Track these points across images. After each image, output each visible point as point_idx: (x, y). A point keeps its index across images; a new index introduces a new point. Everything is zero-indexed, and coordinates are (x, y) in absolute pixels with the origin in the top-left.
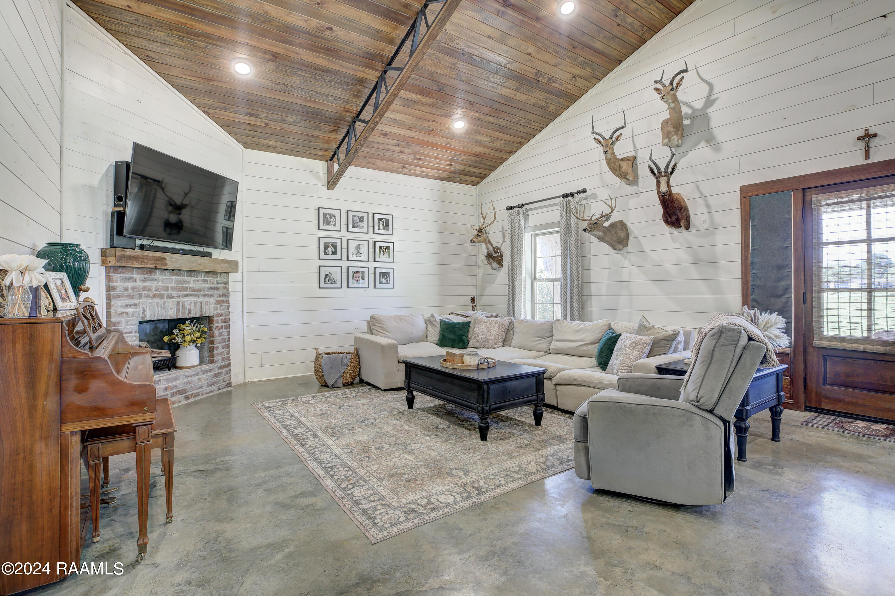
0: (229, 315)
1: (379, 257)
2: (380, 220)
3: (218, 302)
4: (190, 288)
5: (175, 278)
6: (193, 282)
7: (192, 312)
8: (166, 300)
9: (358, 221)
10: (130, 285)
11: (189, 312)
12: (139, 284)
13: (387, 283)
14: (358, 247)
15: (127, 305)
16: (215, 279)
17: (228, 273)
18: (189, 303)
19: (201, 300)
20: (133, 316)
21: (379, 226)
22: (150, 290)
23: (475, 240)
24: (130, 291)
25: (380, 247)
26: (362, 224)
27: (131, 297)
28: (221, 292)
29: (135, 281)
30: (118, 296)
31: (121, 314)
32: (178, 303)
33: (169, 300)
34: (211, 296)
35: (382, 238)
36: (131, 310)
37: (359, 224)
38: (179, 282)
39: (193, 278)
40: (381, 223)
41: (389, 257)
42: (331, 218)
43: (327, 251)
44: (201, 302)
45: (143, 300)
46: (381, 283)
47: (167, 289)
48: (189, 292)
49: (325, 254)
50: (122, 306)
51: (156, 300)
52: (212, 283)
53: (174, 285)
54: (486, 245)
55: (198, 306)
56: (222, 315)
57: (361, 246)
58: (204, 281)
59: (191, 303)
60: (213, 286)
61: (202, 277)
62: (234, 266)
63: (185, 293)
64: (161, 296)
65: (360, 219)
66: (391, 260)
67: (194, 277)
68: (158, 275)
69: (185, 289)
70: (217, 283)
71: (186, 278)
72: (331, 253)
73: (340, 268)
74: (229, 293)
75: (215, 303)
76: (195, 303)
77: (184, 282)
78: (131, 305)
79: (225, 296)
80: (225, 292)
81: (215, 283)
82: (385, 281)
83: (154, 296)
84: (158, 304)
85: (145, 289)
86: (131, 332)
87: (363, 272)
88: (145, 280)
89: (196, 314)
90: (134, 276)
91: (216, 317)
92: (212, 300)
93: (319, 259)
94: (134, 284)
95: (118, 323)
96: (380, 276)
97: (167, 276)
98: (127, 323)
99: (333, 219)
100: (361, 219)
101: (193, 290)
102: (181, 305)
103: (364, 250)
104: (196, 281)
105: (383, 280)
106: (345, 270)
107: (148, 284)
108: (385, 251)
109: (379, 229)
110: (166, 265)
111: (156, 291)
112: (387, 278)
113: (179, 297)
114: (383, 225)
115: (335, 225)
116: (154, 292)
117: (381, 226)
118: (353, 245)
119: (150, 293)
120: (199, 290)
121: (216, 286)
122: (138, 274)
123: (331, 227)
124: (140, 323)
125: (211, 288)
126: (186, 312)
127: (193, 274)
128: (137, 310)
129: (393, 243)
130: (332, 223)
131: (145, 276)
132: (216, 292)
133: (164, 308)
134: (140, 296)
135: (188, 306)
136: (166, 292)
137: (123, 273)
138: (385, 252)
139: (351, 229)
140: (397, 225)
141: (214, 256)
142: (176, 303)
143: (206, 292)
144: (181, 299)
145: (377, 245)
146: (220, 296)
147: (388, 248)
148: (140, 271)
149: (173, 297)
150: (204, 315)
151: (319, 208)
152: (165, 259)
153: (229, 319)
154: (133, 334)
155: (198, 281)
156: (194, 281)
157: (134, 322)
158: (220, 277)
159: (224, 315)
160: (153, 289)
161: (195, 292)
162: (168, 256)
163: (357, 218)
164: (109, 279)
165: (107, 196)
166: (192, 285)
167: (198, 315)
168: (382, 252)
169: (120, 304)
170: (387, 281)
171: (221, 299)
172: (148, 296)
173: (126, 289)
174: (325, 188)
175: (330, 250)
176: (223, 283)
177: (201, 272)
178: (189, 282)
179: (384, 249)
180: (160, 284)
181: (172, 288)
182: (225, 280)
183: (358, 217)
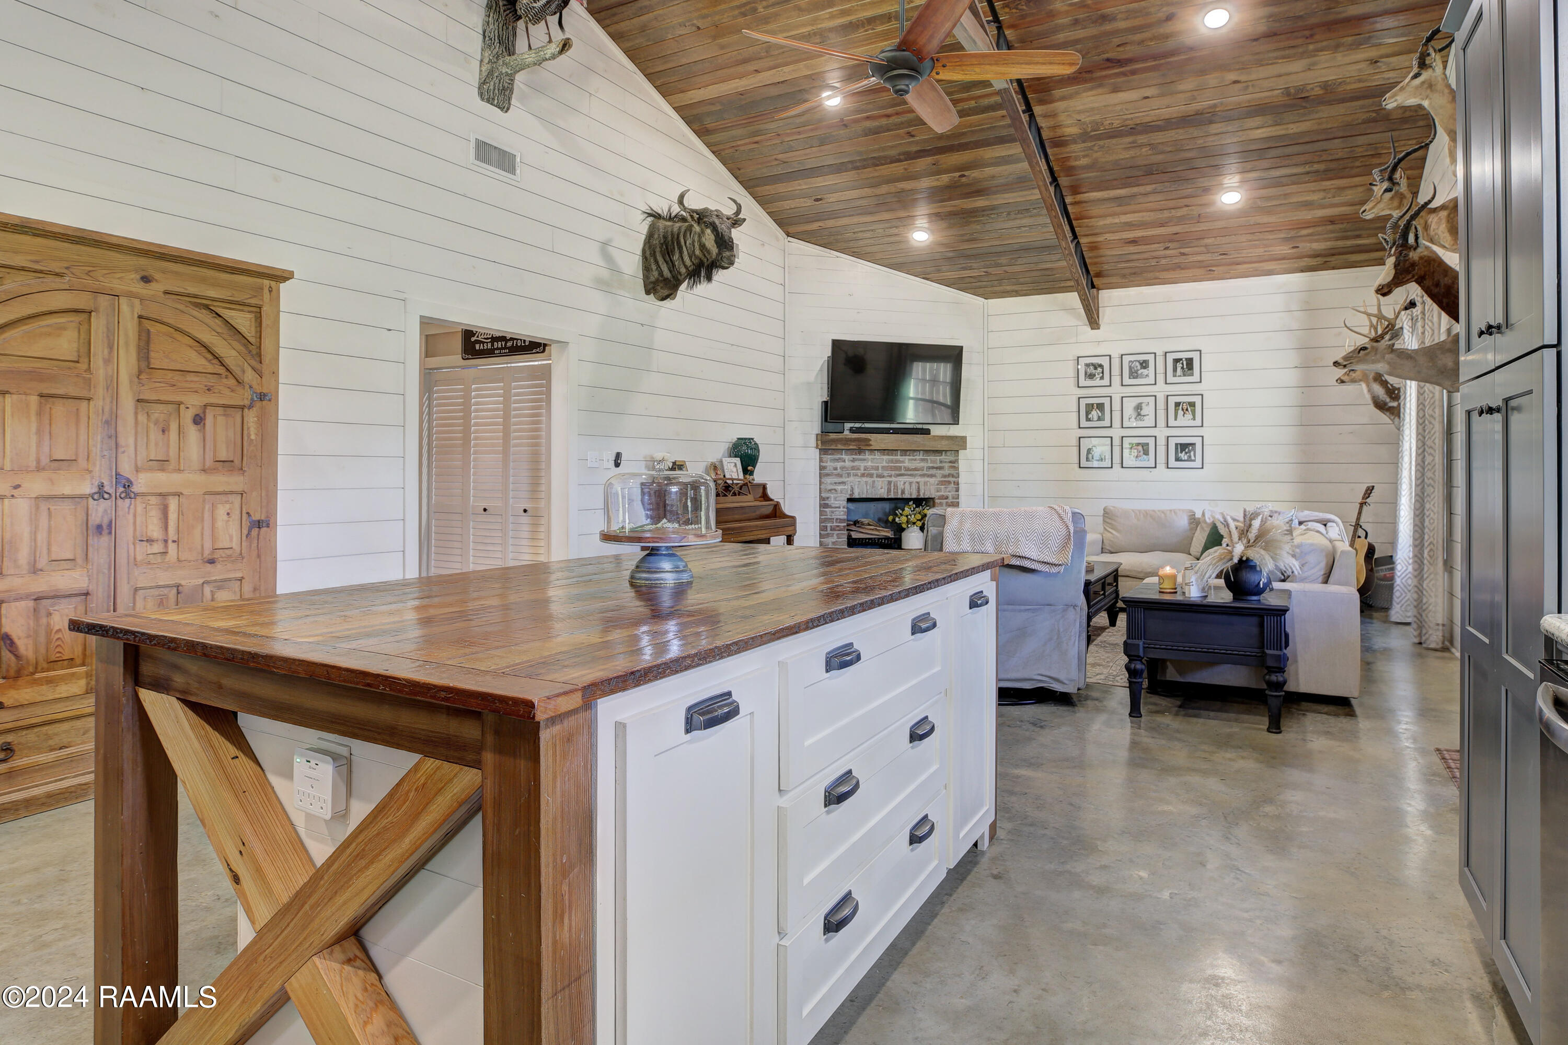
0: (958, 498)
1: (1176, 419)
2: (1176, 361)
3: (941, 483)
4: (905, 467)
5: (886, 457)
6: (907, 462)
7: (906, 492)
8: (875, 479)
9: (1139, 367)
10: (839, 465)
11: (903, 492)
12: (848, 464)
13: (1189, 460)
14: (1139, 408)
15: (835, 483)
16: (938, 458)
17: (958, 451)
18: (902, 483)
19: (918, 480)
20: (841, 492)
21: (1175, 370)
22: (858, 469)
23: (1345, 378)
24: (839, 470)
25: (1177, 404)
26: (1145, 372)
27: (840, 476)
28: (947, 472)
29: (844, 461)
30: (828, 475)
31: (830, 490)
32: (890, 483)
33: (879, 479)
34: (932, 476)
35: (1182, 388)
36: (839, 487)
37: (1140, 372)
38: (892, 461)
39: (907, 457)
40: (1179, 365)
41: (1194, 419)
42: (1096, 368)
43: (1090, 416)
44: (918, 483)
45: (852, 478)
46: (1178, 459)
47: (877, 468)
48: (903, 472)
49: (1088, 419)
50: (831, 484)
51: (864, 479)
52: (932, 462)
53: (885, 464)
54: (1368, 386)
55: (914, 486)
56: (947, 498)
57: (1143, 405)
58: (922, 460)
59: (905, 483)
60: (935, 465)
61: (920, 456)
62: (961, 442)
63: (897, 472)
64: (871, 476)
65: (1141, 364)
66: (1198, 422)
67: (909, 455)
68: (867, 456)
69: (900, 468)
70: (941, 462)
71: (899, 457)
72: (1096, 418)
73: (1110, 439)
74: (958, 474)
75: (938, 484)
76: (911, 483)
77: (897, 461)
78: (839, 483)
79: (953, 476)
80: (953, 472)
81: (938, 461)
82: (1186, 458)
83: (863, 475)
84: (866, 482)
85: (853, 468)
86: (839, 508)
87: (1148, 444)
88: (854, 460)
89: (911, 495)
90: (843, 456)
91: (939, 499)
92: (932, 480)
93: (1080, 428)
94: (843, 463)
95: (828, 498)
96: (1176, 449)
97: (877, 456)
98: (835, 499)
99: (1100, 370)
100: (1144, 364)
101: (907, 469)
102: (892, 485)
103: (1148, 410)
104: (912, 460)
105: (1183, 456)
106: (1117, 442)
107: (856, 463)
108: (1187, 410)
109: (1175, 376)
110: (871, 445)
111: (865, 470)
112: (1189, 452)
113: (891, 476)
114: (1182, 368)
115: (1102, 378)
116: (862, 471)
117: (1179, 369)
118: (1130, 405)
119: (859, 473)
120: (916, 469)
121: (939, 465)
122: (846, 454)
123: (1097, 382)
124: (850, 500)
125: (933, 468)
126: (900, 492)
127: (908, 453)
128: (846, 487)
129: (1202, 395)
130: (1097, 376)
131: (854, 456)
132: (939, 472)
133: (873, 487)
134: (849, 475)
135: (900, 486)
136: (875, 472)
137: (833, 454)
138: (1185, 411)
139: (1127, 380)
140: (1208, 364)
141: (932, 433)
142: (886, 483)
143: (925, 472)
144: (893, 479)
145: (1172, 401)
146: (945, 476)
147: (1192, 405)
148: (849, 452)
149: (883, 477)
150: (922, 496)
151: (1078, 357)
152: (870, 440)
153: (958, 503)
154: (842, 509)
155: (915, 460)
156: (909, 460)
157: (842, 499)
158: (946, 455)
159: (950, 498)
160: (862, 468)
161: (911, 472)
162: (873, 437)
163: (1138, 364)
164: (821, 460)
165: (822, 388)
166: (907, 464)
167: (914, 496)
168: (1180, 412)
169: (829, 482)
170: (1190, 457)
171: (946, 479)
172: (856, 475)
173: (836, 469)
174: (1088, 328)
175: (1095, 414)
176: (950, 462)
177: (919, 451)
178: (903, 462)
179: (1185, 407)
180: (870, 464)
181: (883, 467)
182: (952, 458)
183: (1139, 361)
